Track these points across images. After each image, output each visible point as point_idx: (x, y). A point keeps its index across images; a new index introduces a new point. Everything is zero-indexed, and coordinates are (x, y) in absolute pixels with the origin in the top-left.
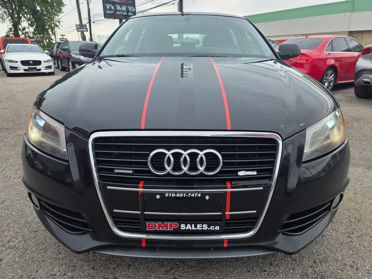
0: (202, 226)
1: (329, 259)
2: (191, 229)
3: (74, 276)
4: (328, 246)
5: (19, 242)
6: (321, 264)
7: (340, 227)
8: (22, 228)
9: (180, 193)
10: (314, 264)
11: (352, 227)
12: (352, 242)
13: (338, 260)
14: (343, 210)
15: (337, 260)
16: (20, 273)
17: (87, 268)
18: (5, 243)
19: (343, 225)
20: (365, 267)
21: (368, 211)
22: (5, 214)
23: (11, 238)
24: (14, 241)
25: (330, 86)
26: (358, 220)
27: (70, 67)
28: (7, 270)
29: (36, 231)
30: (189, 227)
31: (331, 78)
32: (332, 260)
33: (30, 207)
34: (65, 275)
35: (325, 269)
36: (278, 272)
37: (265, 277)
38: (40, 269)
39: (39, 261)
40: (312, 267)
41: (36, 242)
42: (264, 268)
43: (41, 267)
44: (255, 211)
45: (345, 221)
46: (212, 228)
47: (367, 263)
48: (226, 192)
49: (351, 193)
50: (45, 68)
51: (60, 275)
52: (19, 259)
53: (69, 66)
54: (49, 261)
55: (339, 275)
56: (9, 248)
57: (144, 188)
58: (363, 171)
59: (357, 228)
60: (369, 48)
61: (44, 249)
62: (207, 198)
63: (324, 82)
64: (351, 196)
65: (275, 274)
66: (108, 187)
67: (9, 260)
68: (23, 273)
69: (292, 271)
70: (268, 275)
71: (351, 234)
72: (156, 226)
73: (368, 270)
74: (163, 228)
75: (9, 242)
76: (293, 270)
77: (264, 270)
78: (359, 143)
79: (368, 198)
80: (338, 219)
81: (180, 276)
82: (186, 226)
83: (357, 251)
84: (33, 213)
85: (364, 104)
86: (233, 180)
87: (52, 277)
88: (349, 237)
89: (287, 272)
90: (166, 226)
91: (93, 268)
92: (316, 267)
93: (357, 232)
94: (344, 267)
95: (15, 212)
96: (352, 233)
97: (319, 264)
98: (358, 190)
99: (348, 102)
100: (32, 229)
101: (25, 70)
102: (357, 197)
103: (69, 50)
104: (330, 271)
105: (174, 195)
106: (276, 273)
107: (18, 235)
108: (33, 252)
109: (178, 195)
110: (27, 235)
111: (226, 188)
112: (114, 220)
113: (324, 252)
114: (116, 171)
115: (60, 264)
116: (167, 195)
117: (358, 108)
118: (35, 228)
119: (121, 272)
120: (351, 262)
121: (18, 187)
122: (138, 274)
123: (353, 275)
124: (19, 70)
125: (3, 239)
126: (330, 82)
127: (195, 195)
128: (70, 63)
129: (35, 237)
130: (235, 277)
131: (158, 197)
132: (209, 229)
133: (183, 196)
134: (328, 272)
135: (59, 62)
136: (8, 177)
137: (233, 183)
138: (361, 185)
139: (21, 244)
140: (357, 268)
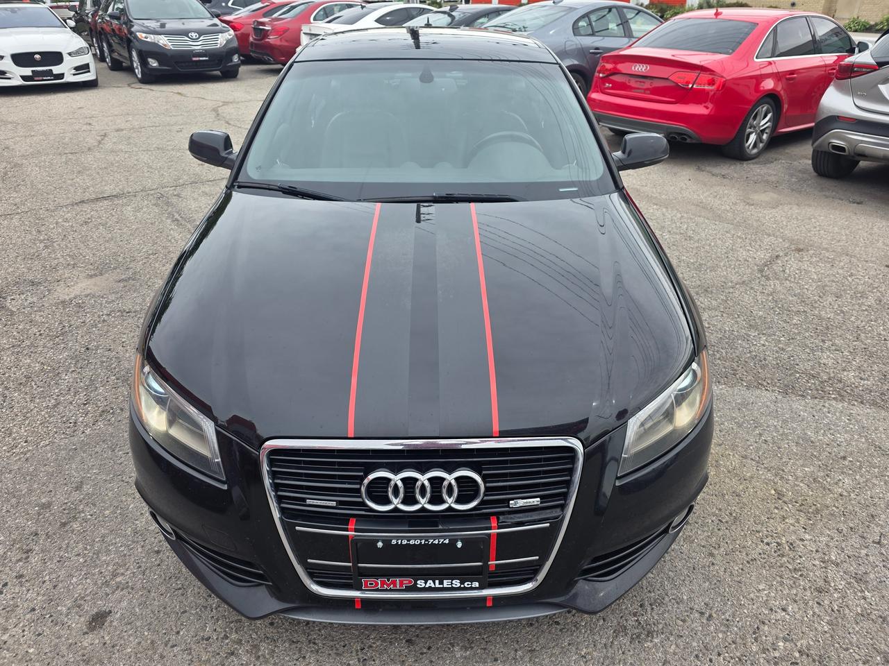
0: (451, 582)
1: (667, 599)
2: (433, 586)
3: (241, 640)
4: (670, 573)
5: (132, 575)
6: (652, 609)
7: (699, 533)
8: (130, 545)
9: (415, 539)
10: (640, 608)
11: (721, 533)
12: (713, 564)
13: (682, 601)
14: (712, 495)
15: (679, 601)
16: (149, 637)
17: (261, 624)
18: (108, 578)
19: (706, 529)
20: (724, 614)
21: (758, 498)
22: (91, 515)
23: (115, 567)
24: (123, 574)
25: (761, 142)
26: (735, 518)
27: (135, 65)
28: (125, 632)
29: (158, 552)
30: (430, 583)
31: (765, 122)
32: (672, 600)
33: (134, 498)
34: (226, 637)
35: (656, 617)
36: (578, 625)
37: (556, 635)
38: (182, 627)
39: (178, 614)
40: (635, 615)
41: (163, 575)
42: (556, 618)
43: (182, 624)
44: (537, 557)
45: (710, 521)
46: (468, 585)
47: (728, 606)
48: (489, 535)
49: (737, 456)
50: (74, 72)
51: (217, 639)
52: (141, 609)
53: (132, 61)
54: (194, 612)
55: (678, 629)
56: (118, 587)
57: (356, 530)
58: (774, 398)
59: (728, 535)
60: (853, 65)
61: (180, 589)
62: (459, 545)
63: (747, 133)
64: (734, 463)
65: (573, 628)
66: (297, 528)
67: (124, 612)
68: (154, 637)
69: (601, 622)
70: (561, 630)
71: (715, 548)
72: (377, 584)
73: (728, 620)
74: (388, 585)
75: (114, 575)
76: (604, 620)
77: (556, 622)
78: (785, 321)
79: (765, 468)
80: (698, 517)
81: (417, 636)
82: (426, 583)
83: (718, 583)
84: (143, 512)
85: (827, 197)
86: (503, 513)
87: (205, 642)
88: (711, 555)
89: (592, 625)
90: (394, 583)
91: (272, 624)
92: (643, 615)
93: (727, 543)
94: (688, 614)
95: (108, 510)
96: (717, 546)
97: (649, 609)
98: (751, 448)
99: (793, 190)
100: (149, 547)
101: (24, 78)
102: (744, 466)
103: (128, 18)
104: (663, 622)
105: (405, 542)
106: (575, 626)
107: (127, 561)
108: (162, 595)
109: (412, 542)
110: (144, 560)
111: (490, 528)
112: (308, 572)
113: (662, 585)
114: (308, 502)
115: (213, 617)
116: (394, 542)
117: (809, 211)
118: (154, 545)
119: (319, 630)
120: (703, 604)
121: (97, 449)
122: (348, 633)
123: (701, 628)
124: (10, 79)
125: (103, 571)
126: (763, 131)
127: (439, 541)
128: (134, 54)
129: (159, 565)
130: (507, 635)
131: (380, 544)
132: (462, 586)
133: (421, 543)
134: (661, 623)
135: (103, 47)
136: (71, 423)
137: (501, 517)
138: (760, 435)
139: (137, 579)
140: (710, 616)
